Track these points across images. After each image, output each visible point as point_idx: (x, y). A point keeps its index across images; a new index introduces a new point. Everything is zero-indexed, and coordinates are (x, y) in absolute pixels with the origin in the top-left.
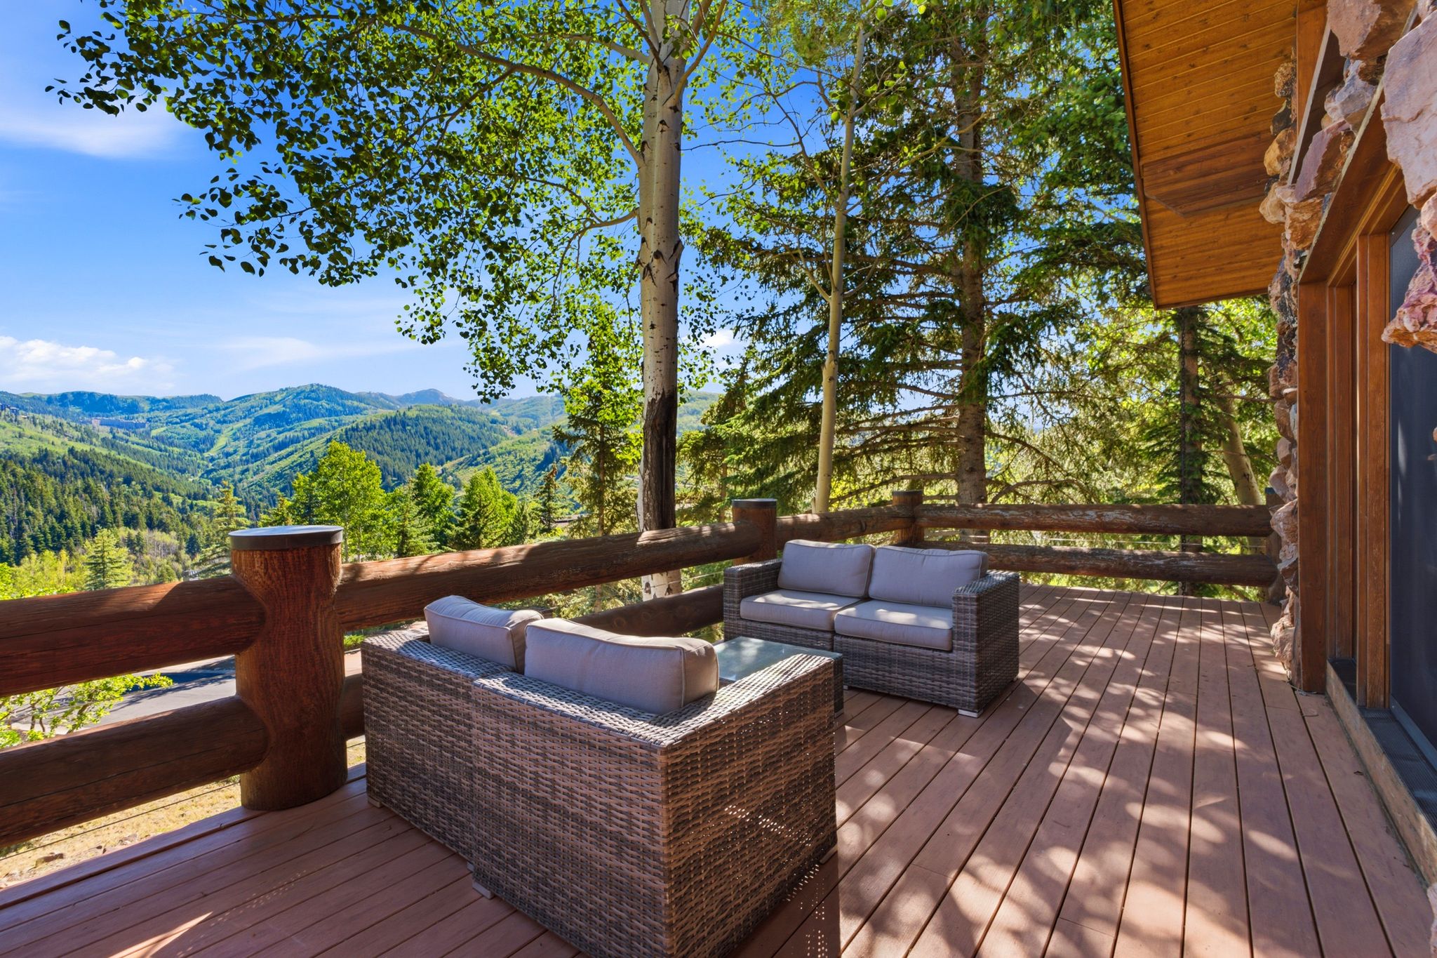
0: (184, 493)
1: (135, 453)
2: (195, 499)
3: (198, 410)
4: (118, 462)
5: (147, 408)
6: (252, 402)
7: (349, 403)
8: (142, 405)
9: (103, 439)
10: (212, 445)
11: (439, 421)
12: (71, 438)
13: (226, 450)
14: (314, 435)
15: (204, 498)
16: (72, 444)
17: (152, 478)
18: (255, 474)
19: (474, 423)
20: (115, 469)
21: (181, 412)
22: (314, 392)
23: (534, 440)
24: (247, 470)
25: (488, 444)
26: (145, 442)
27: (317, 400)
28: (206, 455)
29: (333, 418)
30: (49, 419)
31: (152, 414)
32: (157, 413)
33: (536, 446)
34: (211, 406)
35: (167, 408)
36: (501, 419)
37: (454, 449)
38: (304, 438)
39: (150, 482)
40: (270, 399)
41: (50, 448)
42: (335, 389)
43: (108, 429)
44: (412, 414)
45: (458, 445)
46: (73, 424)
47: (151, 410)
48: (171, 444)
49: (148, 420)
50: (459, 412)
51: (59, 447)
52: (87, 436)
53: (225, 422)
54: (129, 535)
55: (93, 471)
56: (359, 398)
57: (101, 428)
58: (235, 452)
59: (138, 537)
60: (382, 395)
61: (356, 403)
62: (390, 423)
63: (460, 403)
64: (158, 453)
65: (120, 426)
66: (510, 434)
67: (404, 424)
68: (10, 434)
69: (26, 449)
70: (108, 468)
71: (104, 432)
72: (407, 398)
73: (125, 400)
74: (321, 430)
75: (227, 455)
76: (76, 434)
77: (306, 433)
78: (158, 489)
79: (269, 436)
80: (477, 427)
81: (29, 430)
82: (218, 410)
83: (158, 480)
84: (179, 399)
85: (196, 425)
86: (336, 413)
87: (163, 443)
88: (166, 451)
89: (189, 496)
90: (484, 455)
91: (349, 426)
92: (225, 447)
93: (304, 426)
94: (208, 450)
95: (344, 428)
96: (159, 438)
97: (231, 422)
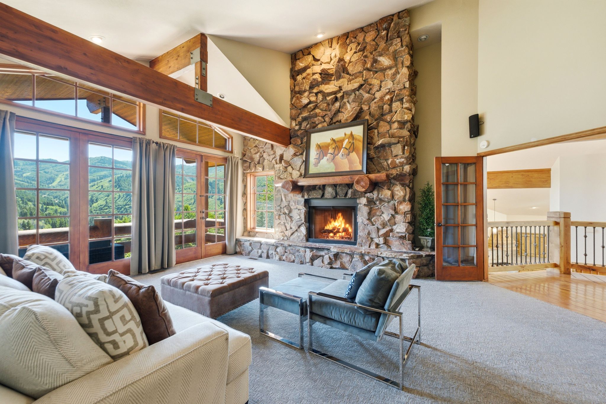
2: (47, 205)
3: (48, 166)
5: (21, 164)
7: (118, 165)
8: (19, 162)
10: (53, 181)
13: (60, 183)
14: (102, 179)
15: (52, 205)
26: (21, 179)
27: (104, 163)
29: (111, 172)
31: (24, 167)
32: (27, 166)
34: (54, 164)
35: (31, 164)
38: (98, 180)
39: (25, 198)
42: (112, 159)
49: (22, 169)
53: (60, 171)
54: (24, 222)
56: (122, 163)
59: (28, 223)
61: (121, 165)
64: (27, 184)
74: (105, 177)
75: (61, 185)
77: (98, 177)
78: (29, 200)
82: (57, 166)
83: (29, 197)
84: (38, 160)
85: (45, 172)
87: (30, 180)
88: (31, 183)
89: (45, 204)
90: (178, 189)
91: (119, 175)
92: (60, 182)
93: (98, 175)
94: (51, 183)
95: (117, 176)
96: (27, 177)
97: (63, 171)
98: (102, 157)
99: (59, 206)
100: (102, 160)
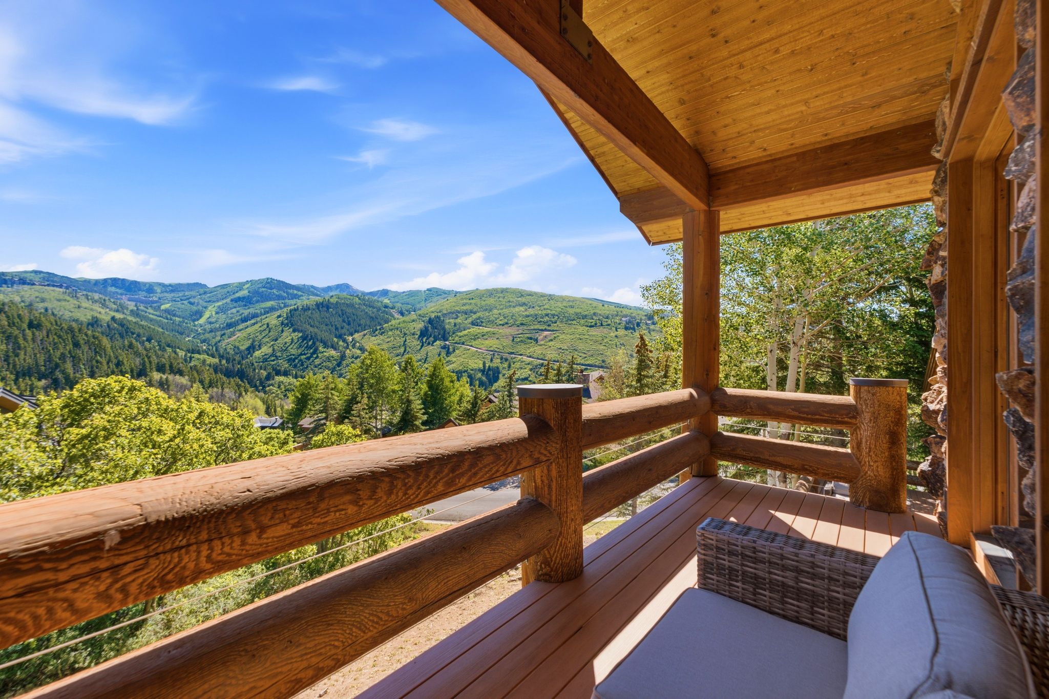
0: (185, 349)
1: (151, 320)
2: (193, 353)
3: (193, 293)
4: (143, 326)
5: (159, 291)
6: (229, 289)
7: (291, 291)
8: (155, 288)
9: (132, 311)
10: (201, 317)
11: (351, 305)
12: (111, 309)
13: (210, 320)
14: (268, 312)
15: (199, 353)
16: (113, 314)
17: (165, 338)
18: (230, 337)
19: (374, 308)
20: (141, 331)
21: (181, 294)
22: (270, 283)
23: (414, 321)
24: (224, 334)
25: (382, 322)
26: (158, 313)
27: (271, 289)
28: (196, 323)
29: (280, 302)
30: (96, 296)
31: (162, 295)
32: (166, 294)
33: (415, 325)
34: (202, 291)
35: (172, 291)
36: (391, 305)
37: (359, 325)
38: (261, 314)
39: (163, 341)
40: (240, 286)
41: (98, 315)
42: (282, 282)
43: (134, 303)
44: (334, 300)
45: (363, 322)
46: (112, 300)
47: (162, 292)
48: (175, 315)
49: (160, 299)
50: (364, 300)
51: (105, 315)
52: (121, 308)
53: (210, 301)
54: (161, 378)
55: (127, 332)
56: (297, 288)
57: (129, 303)
58: (216, 321)
59: (167, 379)
60: (312, 287)
61: (295, 292)
62: (319, 306)
63: (364, 294)
64: (166, 321)
65: (142, 302)
66: (396, 316)
67: (328, 308)
68: (73, 306)
69: (84, 316)
70: (137, 330)
71: (131, 306)
72: (329, 288)
73: (145, 284)
74: (272, 309)
75: (211, 323)
76: (114, 306)
77: (263, 310)
78: (169, 346)
79: (238, 312)
80: (375, 310)
81: (85, 304)
82: (205, 293)
83: (168, 339)
84: (180, 285)
85: (190, 303)
86: (284, 298)
87: (169, 314)
88: (171, 320)
89: (188, 351)
90: (380, 329)
91: (292, 307)
92: (209, 317)
93: (262, 306)
94: (198, 320)
95: (289, 308)
96: (166, 311)
97: (214, 302)
98: (268, 279)
99: (208, 355)
100: (268, 283)
